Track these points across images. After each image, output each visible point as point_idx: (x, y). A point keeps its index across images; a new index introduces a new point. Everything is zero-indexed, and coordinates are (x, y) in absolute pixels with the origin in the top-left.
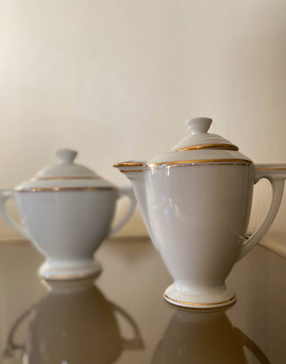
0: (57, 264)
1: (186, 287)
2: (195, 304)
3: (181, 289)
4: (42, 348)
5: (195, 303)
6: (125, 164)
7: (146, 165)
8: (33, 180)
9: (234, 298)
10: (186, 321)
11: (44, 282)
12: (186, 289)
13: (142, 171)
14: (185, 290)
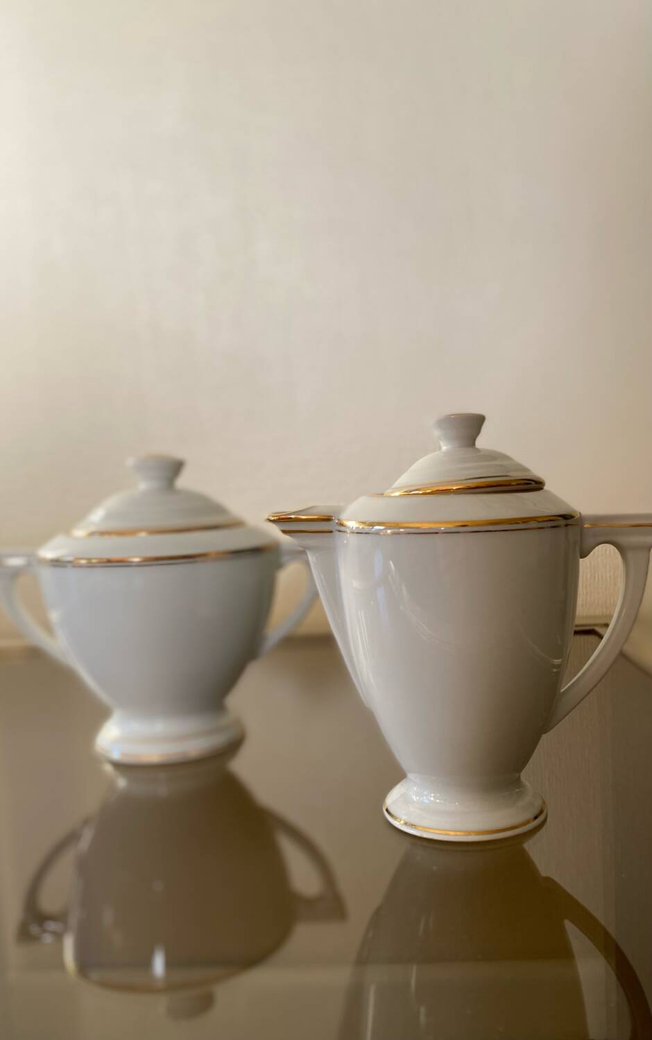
0: (140, 727)
1: (433, 795)
2: (452, 833)
3: (421, 799)
4: (108, 917)
5: (451, 831)
6: (293, 516)
7: (338, 520)
8: (80, 533)
9: (541, 812)
10: (435, 868)
11: (108, 768)
12: (432, 799)
13: (331, 532)
14: (430, 800)
